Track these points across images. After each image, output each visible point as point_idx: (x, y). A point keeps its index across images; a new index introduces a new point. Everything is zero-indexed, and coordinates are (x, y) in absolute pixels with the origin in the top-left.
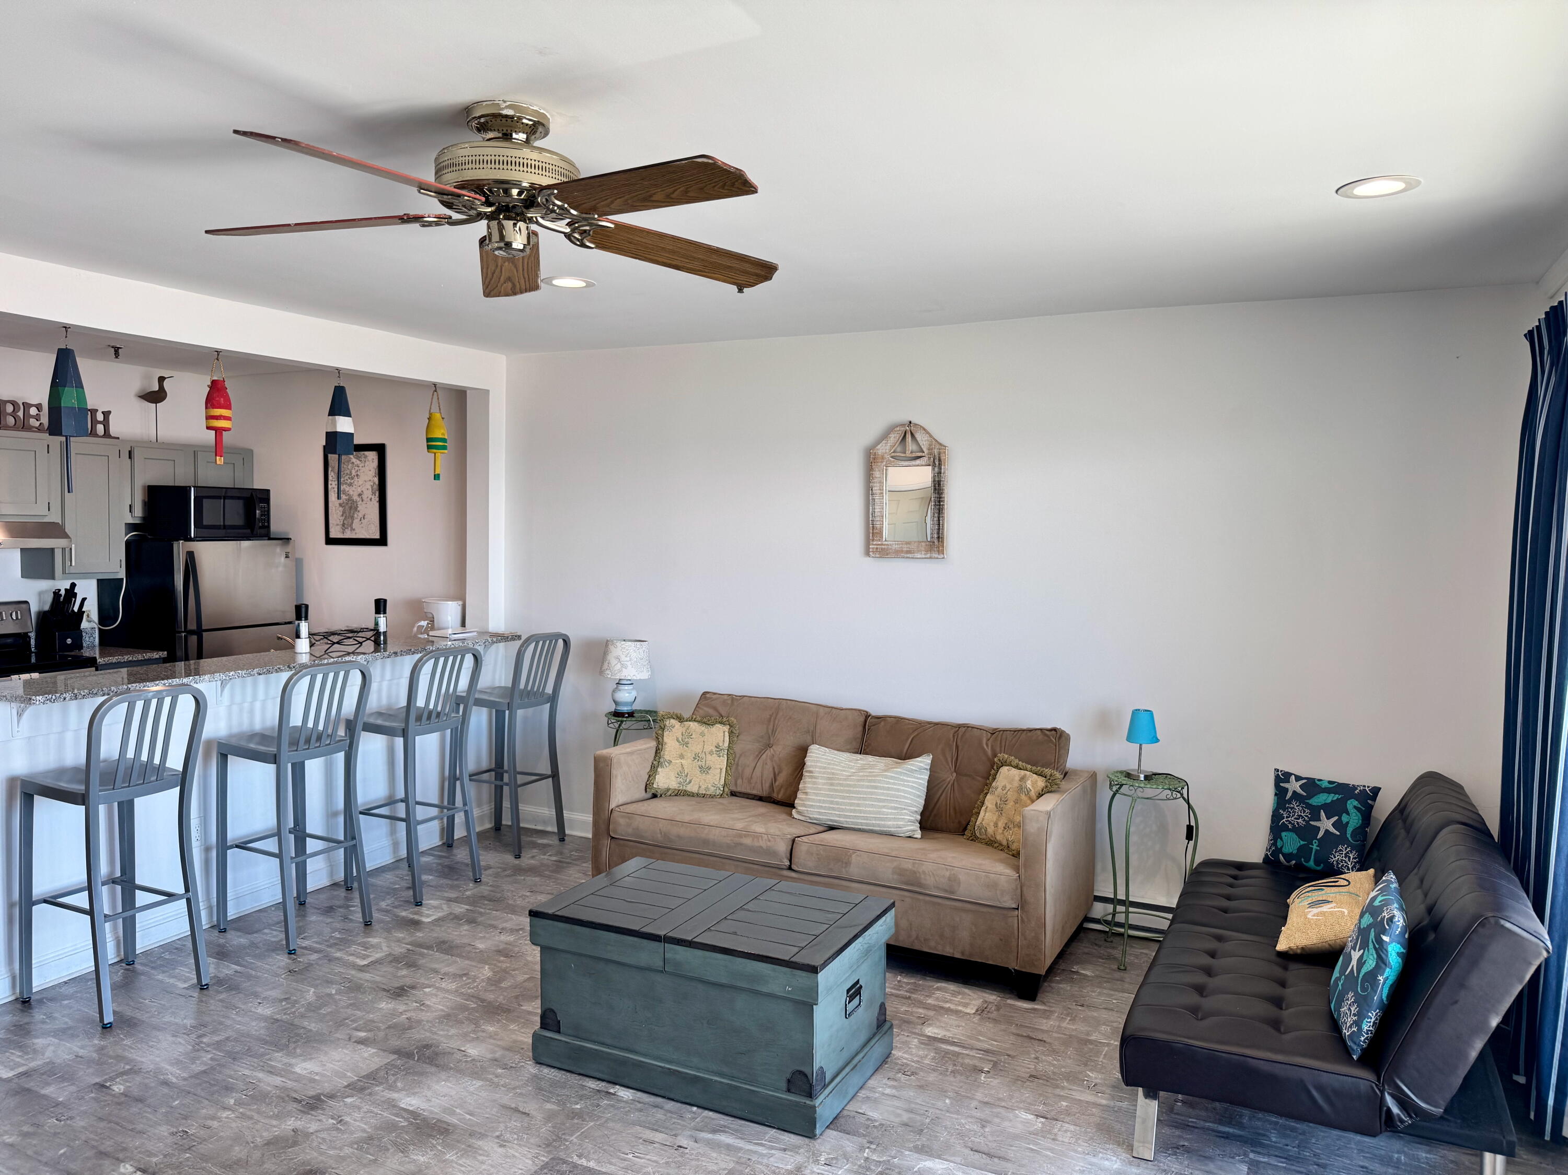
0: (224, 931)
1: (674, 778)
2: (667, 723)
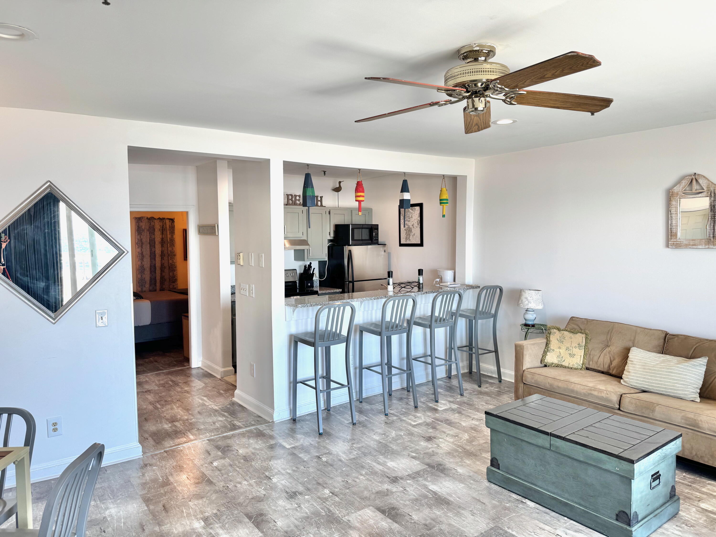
0: (361, 402)
1: (555, 358)
2: (552, 331)
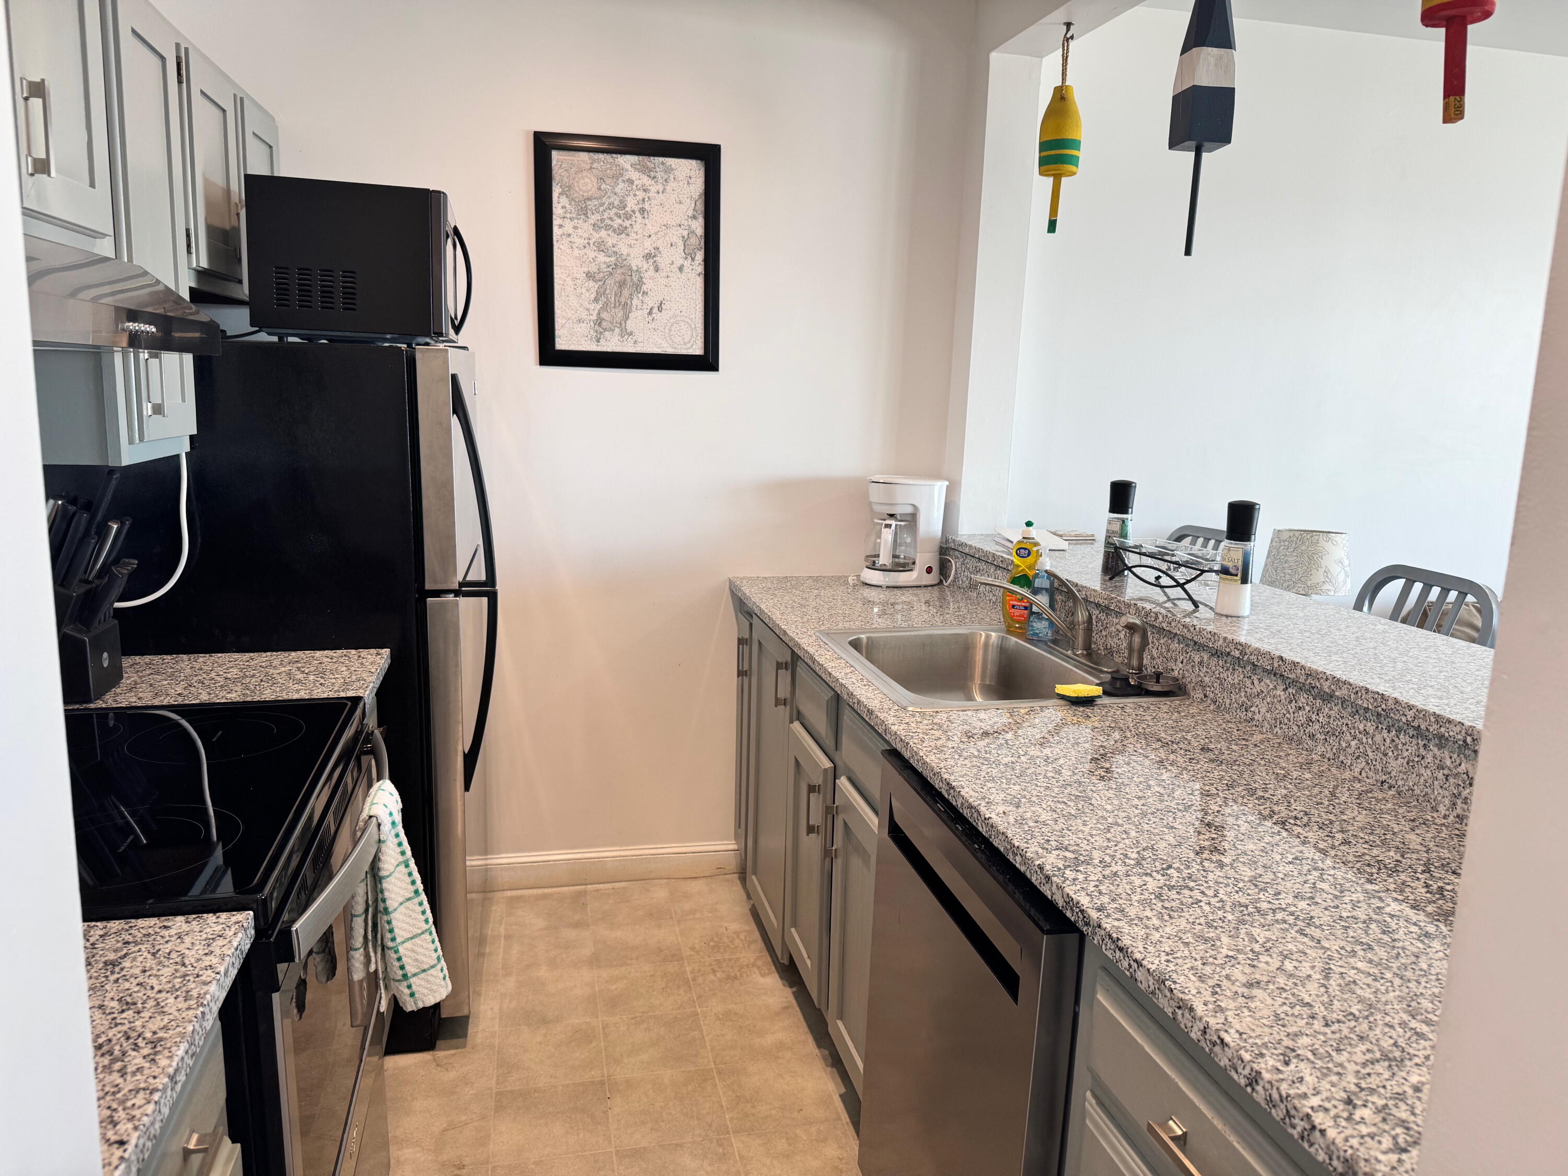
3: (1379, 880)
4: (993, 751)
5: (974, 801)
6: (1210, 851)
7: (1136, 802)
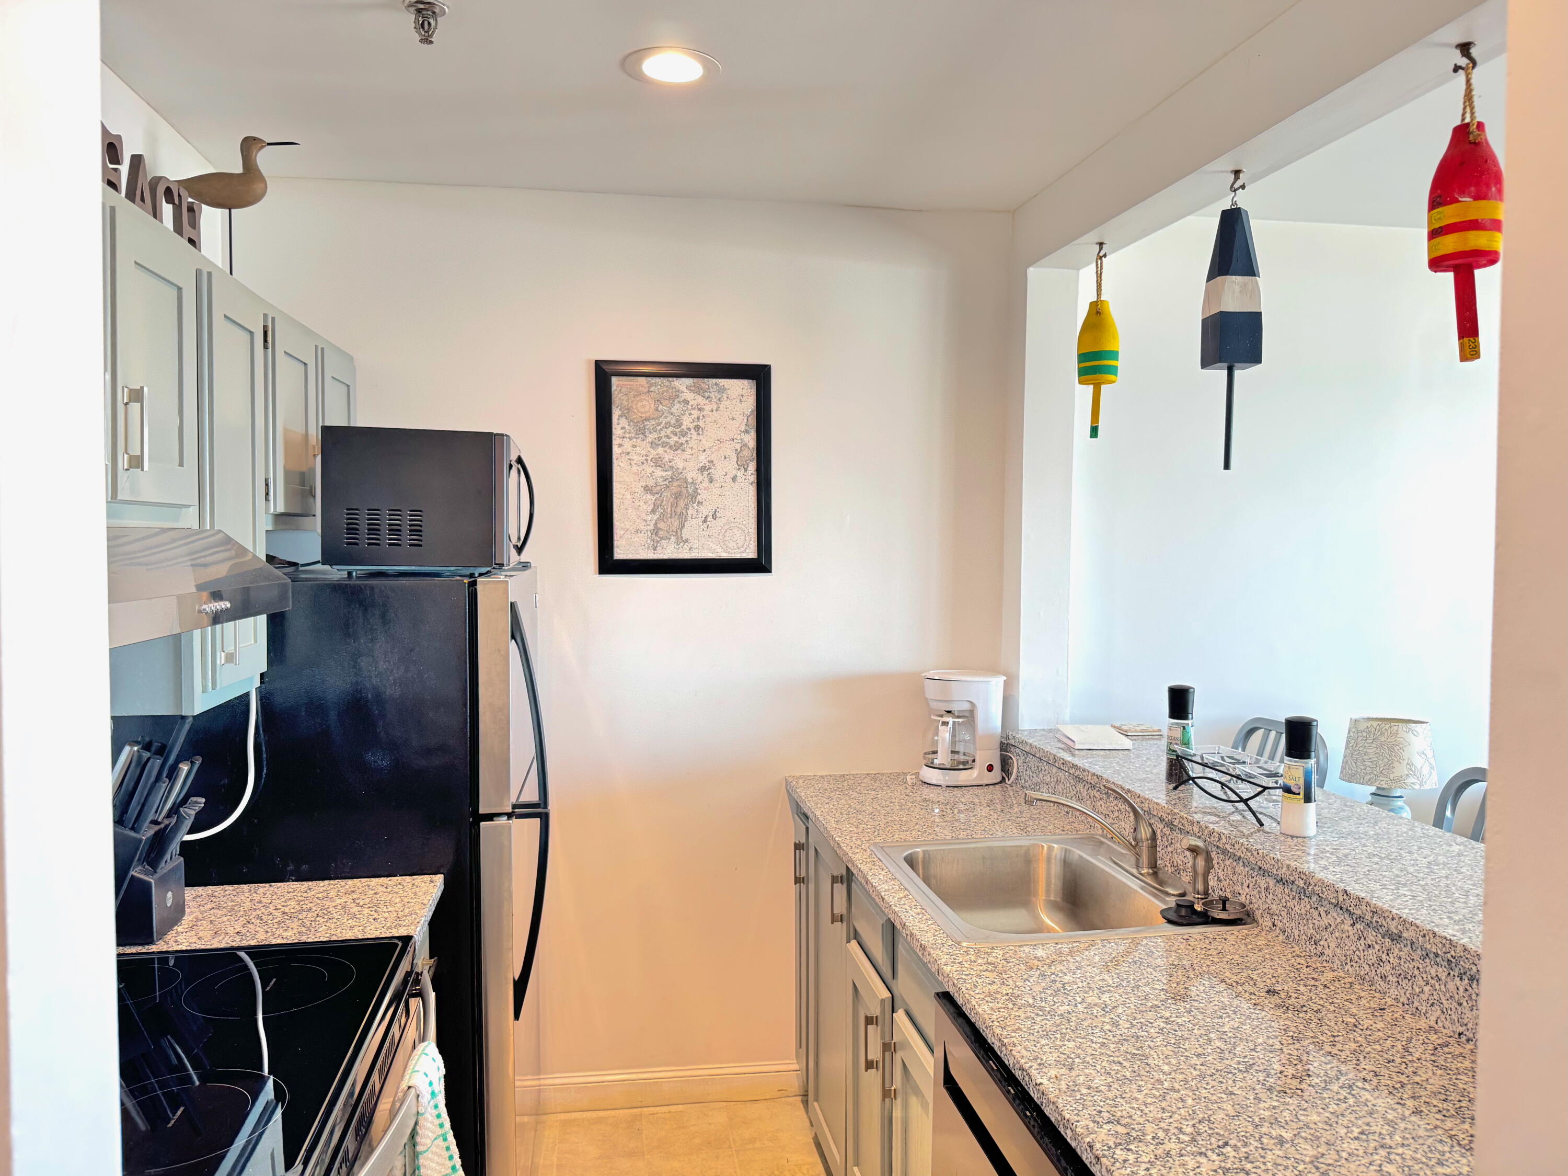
3: (1451, 1160)
4: (1049, 998)
5: (1025, 1063)
6: (1271, 1124)
7: (1195, 1060)
